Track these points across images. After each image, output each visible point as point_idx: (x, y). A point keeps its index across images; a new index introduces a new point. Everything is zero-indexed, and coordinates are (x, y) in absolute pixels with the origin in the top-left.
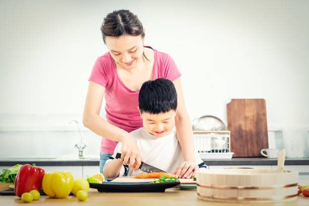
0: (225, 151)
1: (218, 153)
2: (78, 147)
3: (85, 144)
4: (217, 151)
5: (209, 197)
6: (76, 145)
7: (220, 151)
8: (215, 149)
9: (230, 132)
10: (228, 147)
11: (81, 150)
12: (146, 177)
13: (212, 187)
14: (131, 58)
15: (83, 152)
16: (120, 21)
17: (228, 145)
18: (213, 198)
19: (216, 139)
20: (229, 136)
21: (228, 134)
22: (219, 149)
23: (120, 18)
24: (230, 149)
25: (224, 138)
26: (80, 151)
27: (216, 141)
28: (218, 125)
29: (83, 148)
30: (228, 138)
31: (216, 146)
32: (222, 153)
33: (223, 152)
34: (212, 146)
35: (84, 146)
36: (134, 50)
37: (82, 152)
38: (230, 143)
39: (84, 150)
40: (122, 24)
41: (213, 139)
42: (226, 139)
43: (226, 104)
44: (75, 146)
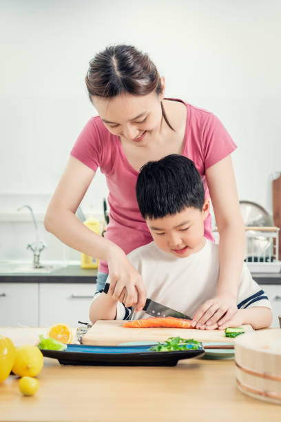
0: (269, 260)
1: (259, 263)
2: (32, 249)
3: (45, 244)
4: (256, 260)
5: (260, 394)
6: (29, 246)
7: (262, 260)
8: (253, 255)
9: (278, 229)
10: (274, 253)
11: (37, 253)
12: (144, 325)
13: (265, 376)
14: (138, 132)
15: (40, 258)
16: (116, 68)
17: (274, 249)
18: (267, 395)
19: (255, 239)
20: (276, 235)
21: (275, 231)
22: (259, 256)
23: (114, 62)
24: (277, 256)
25: (268, 239)
26: (35, 255)
27: (257, 242)
28: (260, 216)
29: (40, 250)
30: (274, 239)
31: (256, 249)
32: (264, 263)
33: (266, 261)
34: (249, 251)
35: (41, 247)
36: (142, 119)
37: (39, 256)
38: (277, 247)
39: (42, 254)
40: (118, 73)
41: (250, 239)
42: (271, 240)
43: (271, 180)
44: (26, 246)
